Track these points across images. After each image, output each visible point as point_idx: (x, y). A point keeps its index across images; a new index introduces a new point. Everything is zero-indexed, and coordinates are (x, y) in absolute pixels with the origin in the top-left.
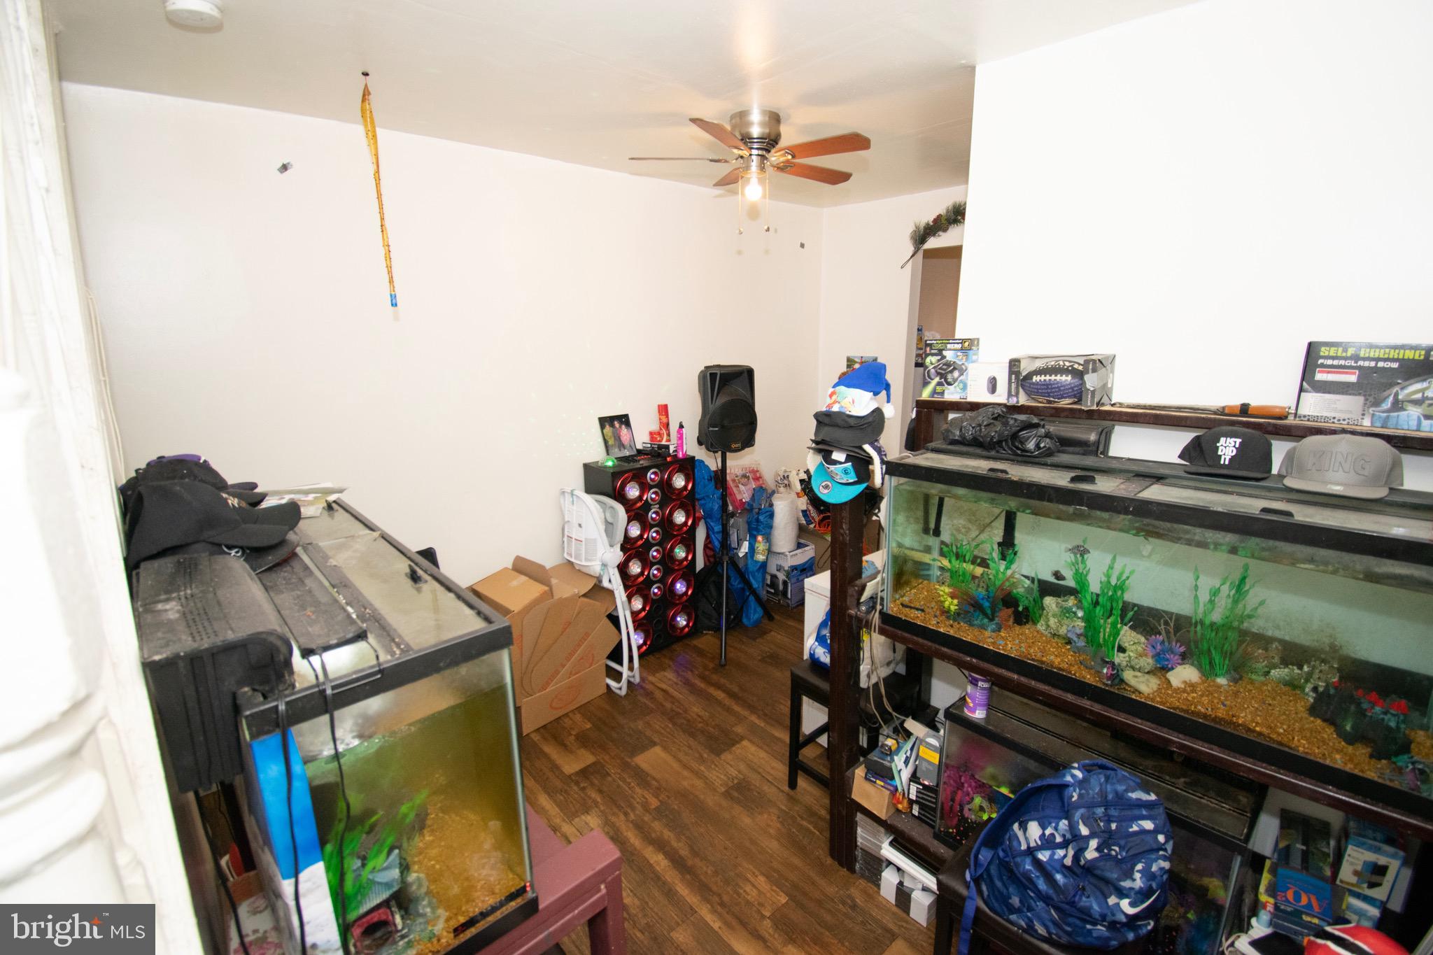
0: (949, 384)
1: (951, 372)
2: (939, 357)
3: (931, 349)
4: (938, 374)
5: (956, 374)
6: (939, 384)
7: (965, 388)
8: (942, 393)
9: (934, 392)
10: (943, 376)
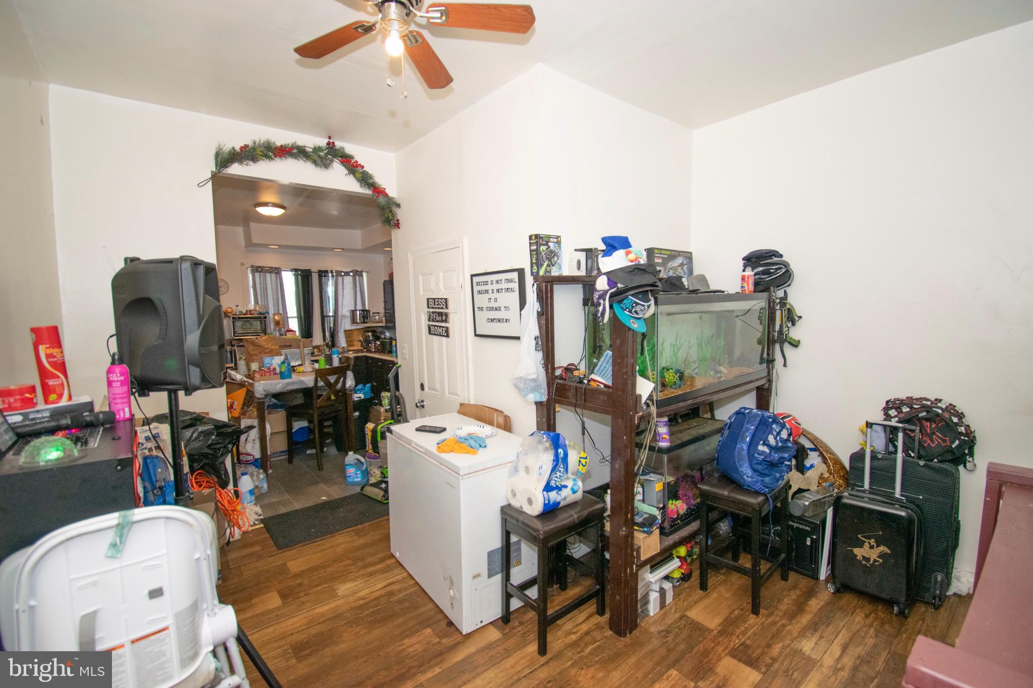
0: (553, 266)
1: (553, 257)
2: (547, 247)
3: (542, 241)
4: (547, 258)
5: (556, 258)
6: (548, 265)
7: (560, 268)
8: (550, 272)
9: (546, 271)
10: (549, 260)
